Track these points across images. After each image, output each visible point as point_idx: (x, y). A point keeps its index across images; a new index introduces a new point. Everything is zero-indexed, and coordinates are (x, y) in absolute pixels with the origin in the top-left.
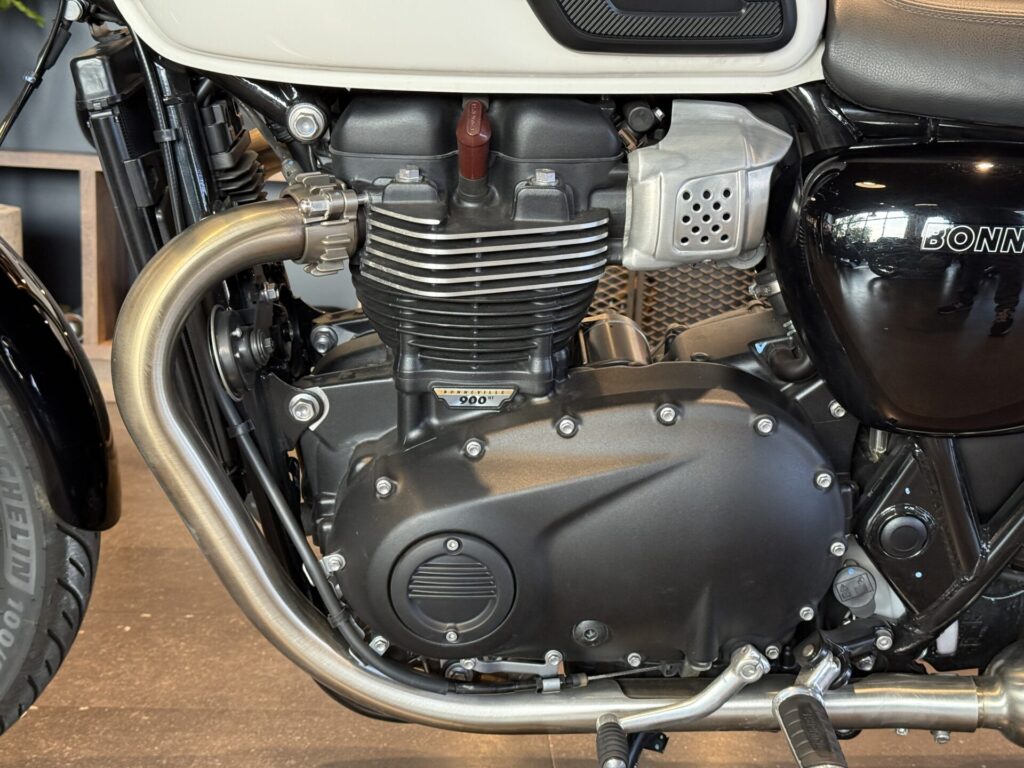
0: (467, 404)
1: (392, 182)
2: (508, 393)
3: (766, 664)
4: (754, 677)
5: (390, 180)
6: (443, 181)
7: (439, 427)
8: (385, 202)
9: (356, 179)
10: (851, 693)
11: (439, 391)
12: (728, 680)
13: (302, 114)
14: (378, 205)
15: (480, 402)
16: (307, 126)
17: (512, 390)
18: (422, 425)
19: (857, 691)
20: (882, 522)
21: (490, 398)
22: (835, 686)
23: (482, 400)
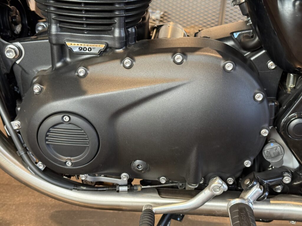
0: (82, 51)
3: (225, 187)
4: (218, 193)
10: (268, 202)
12: (206, 193)
19: (271, 202)
20: (289, 121)
22: (259, 199)
23: (90, 50)
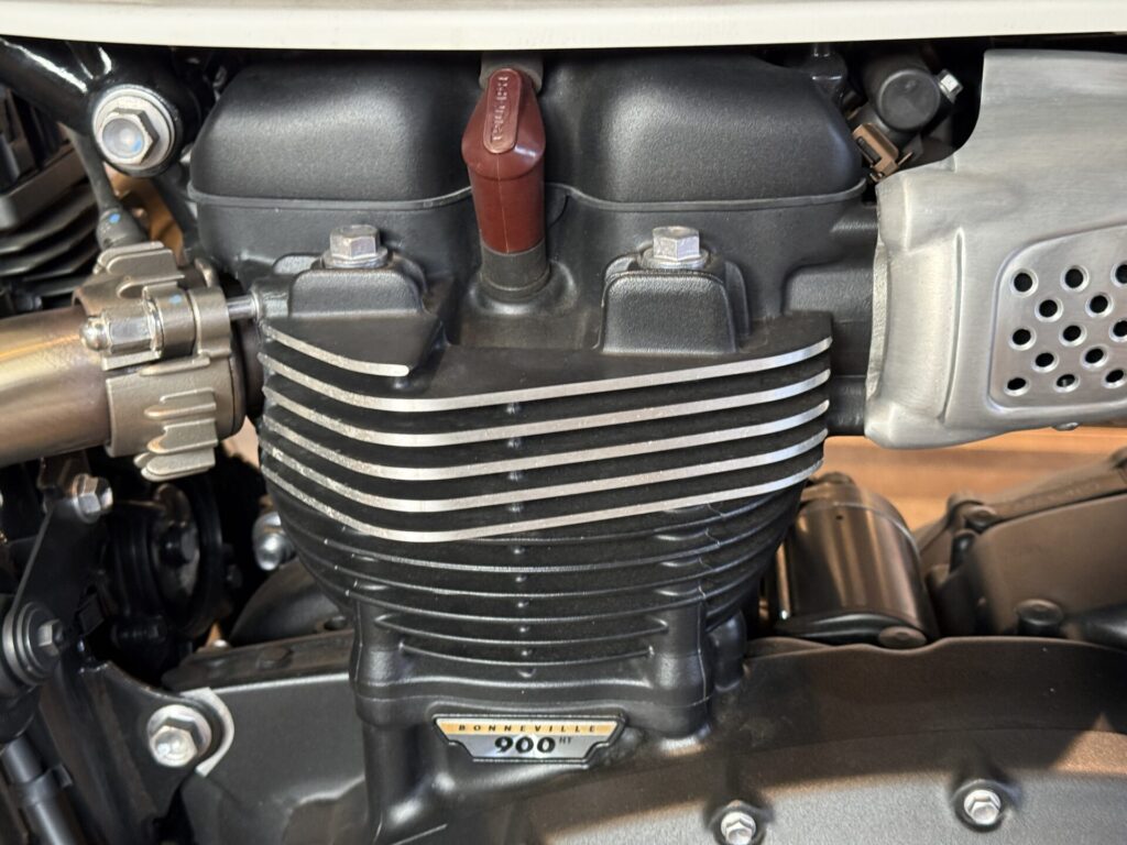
0: (512, 752)
1: (315, 267)
2: (605, 729)
5: (310, 260)
6: (442, 258)
7: (455, 795)
8: (296, 315)
9: (245, 256)
11: (449, 725)
13: (117, 110)
14: (278, 324)
15: (540, 748)
16: (128, 138)
17: (613, 725)
18: (421, 789)
21: (562, 740)
